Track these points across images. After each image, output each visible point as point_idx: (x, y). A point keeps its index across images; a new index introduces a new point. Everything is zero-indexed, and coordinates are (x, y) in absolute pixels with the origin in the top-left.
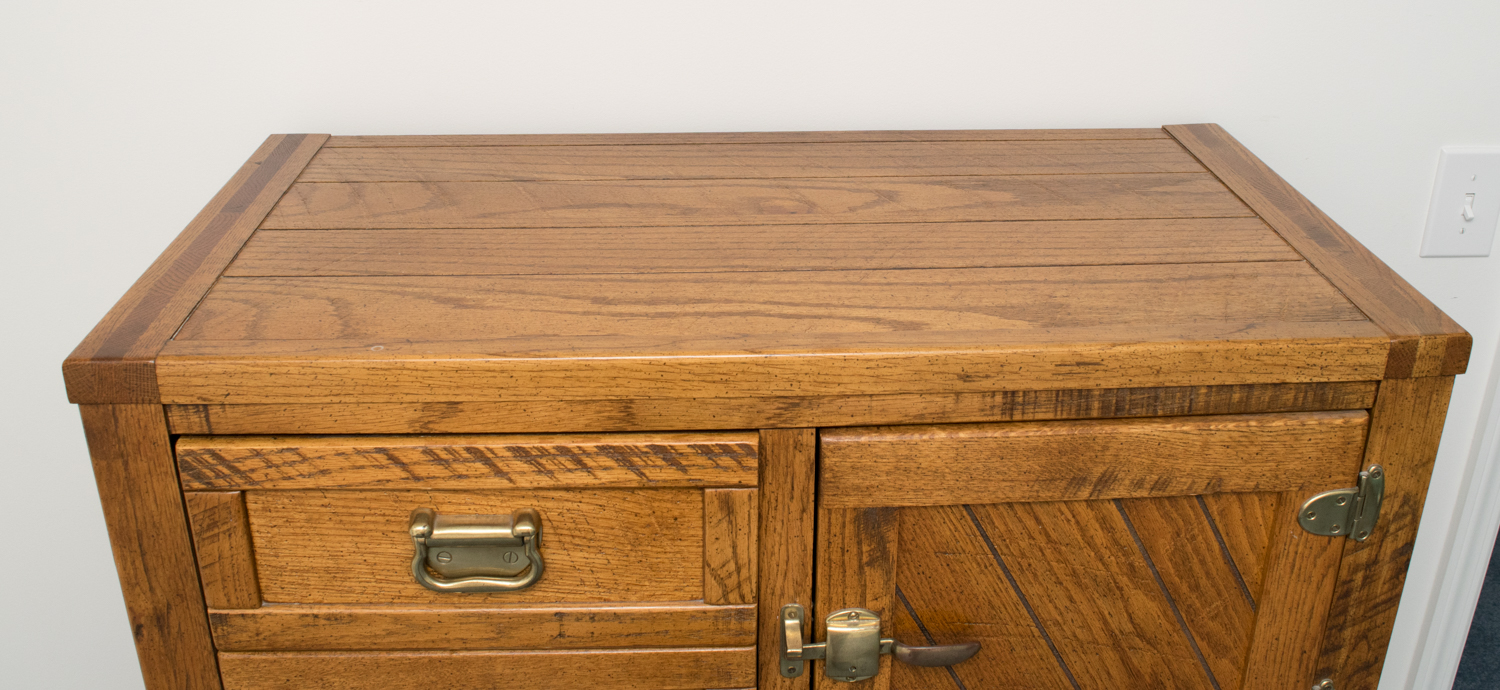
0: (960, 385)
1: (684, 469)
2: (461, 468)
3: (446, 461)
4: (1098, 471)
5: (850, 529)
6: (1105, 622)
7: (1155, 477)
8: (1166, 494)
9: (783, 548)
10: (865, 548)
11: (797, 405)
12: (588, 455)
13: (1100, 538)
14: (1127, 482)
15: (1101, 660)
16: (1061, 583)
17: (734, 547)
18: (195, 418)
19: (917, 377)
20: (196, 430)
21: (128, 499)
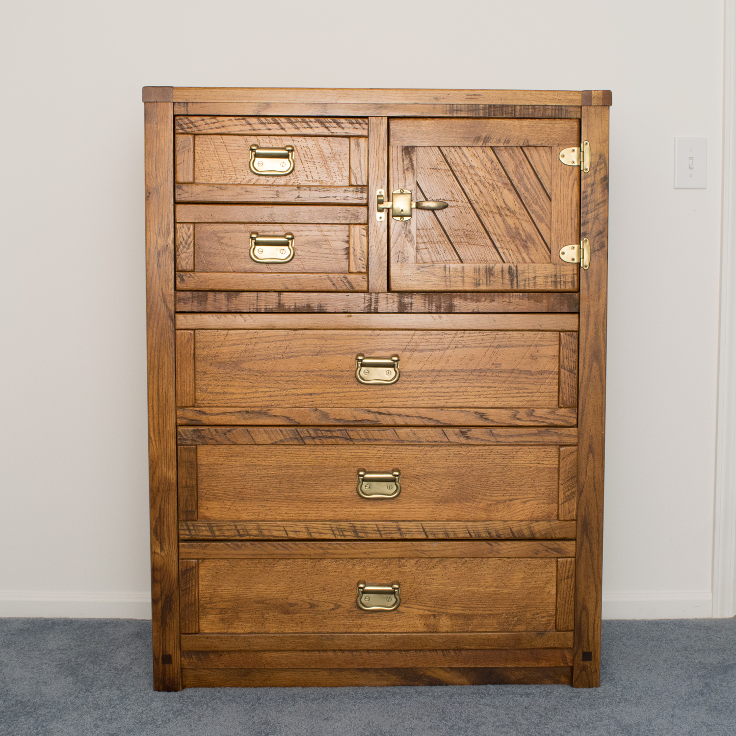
0: (435, 102)
1: (343, 128)
2: (269, 126)
3: (265, 123)
4: (484, 135)
5: (400, 155)
6: (495, 202)
7: (505, 138)
8: (509, 145)
9: (377, 164)
10: (405, 163)
11: (381, 107)
12: (312, 122)
13: (489, 165)
14: (495, 140)
15: (495, 220)
16: (476, 184)
17: (360, 161)
18: (183, 109)
19: (420, 98)
20: (182, 113)
21: (155, 139)
